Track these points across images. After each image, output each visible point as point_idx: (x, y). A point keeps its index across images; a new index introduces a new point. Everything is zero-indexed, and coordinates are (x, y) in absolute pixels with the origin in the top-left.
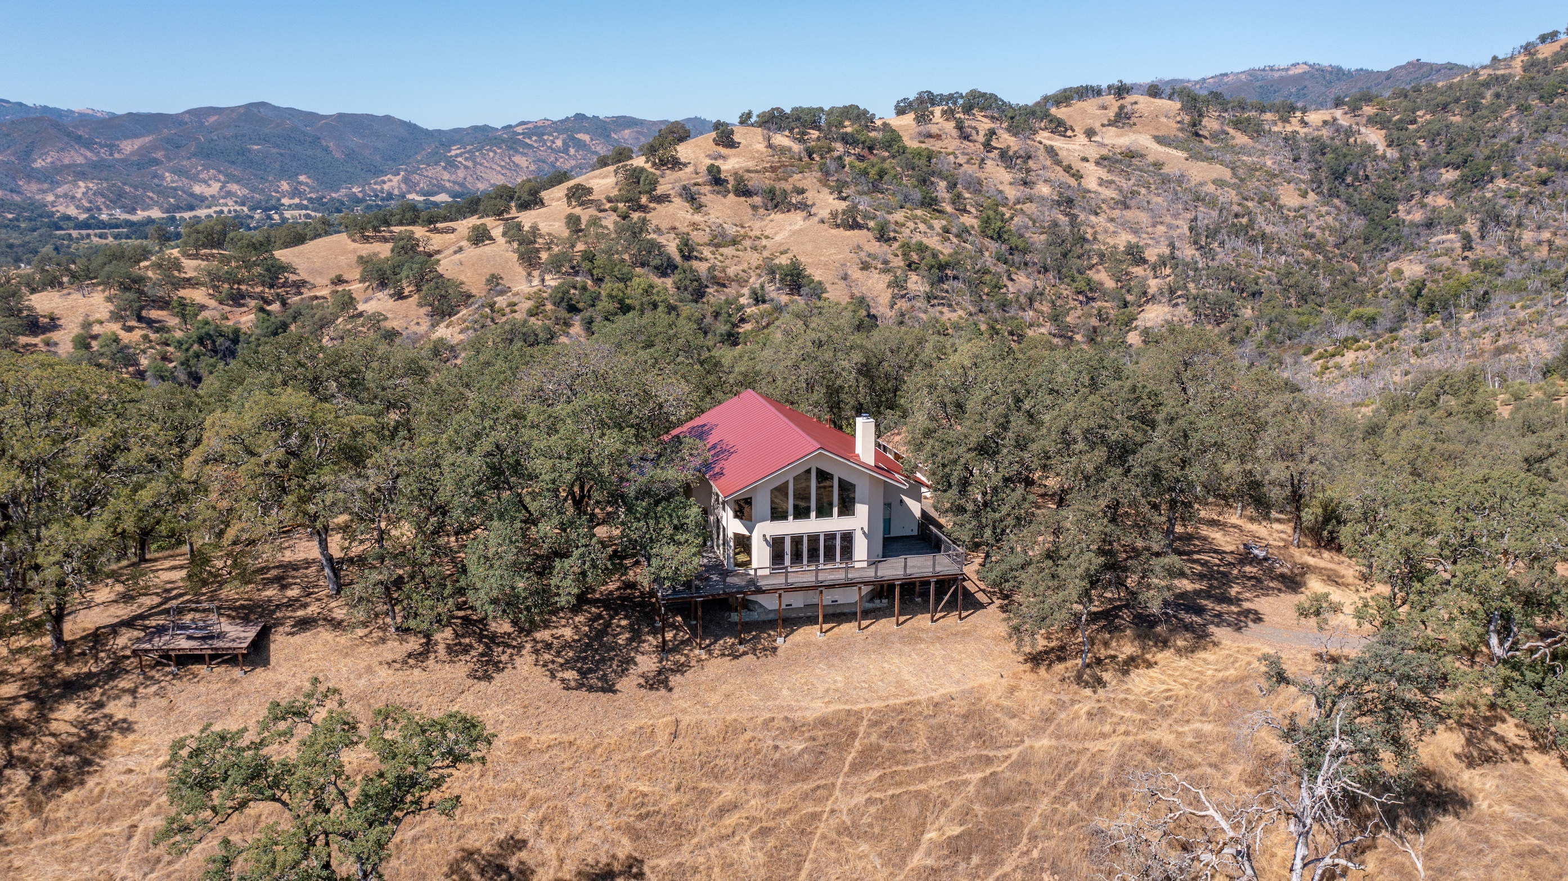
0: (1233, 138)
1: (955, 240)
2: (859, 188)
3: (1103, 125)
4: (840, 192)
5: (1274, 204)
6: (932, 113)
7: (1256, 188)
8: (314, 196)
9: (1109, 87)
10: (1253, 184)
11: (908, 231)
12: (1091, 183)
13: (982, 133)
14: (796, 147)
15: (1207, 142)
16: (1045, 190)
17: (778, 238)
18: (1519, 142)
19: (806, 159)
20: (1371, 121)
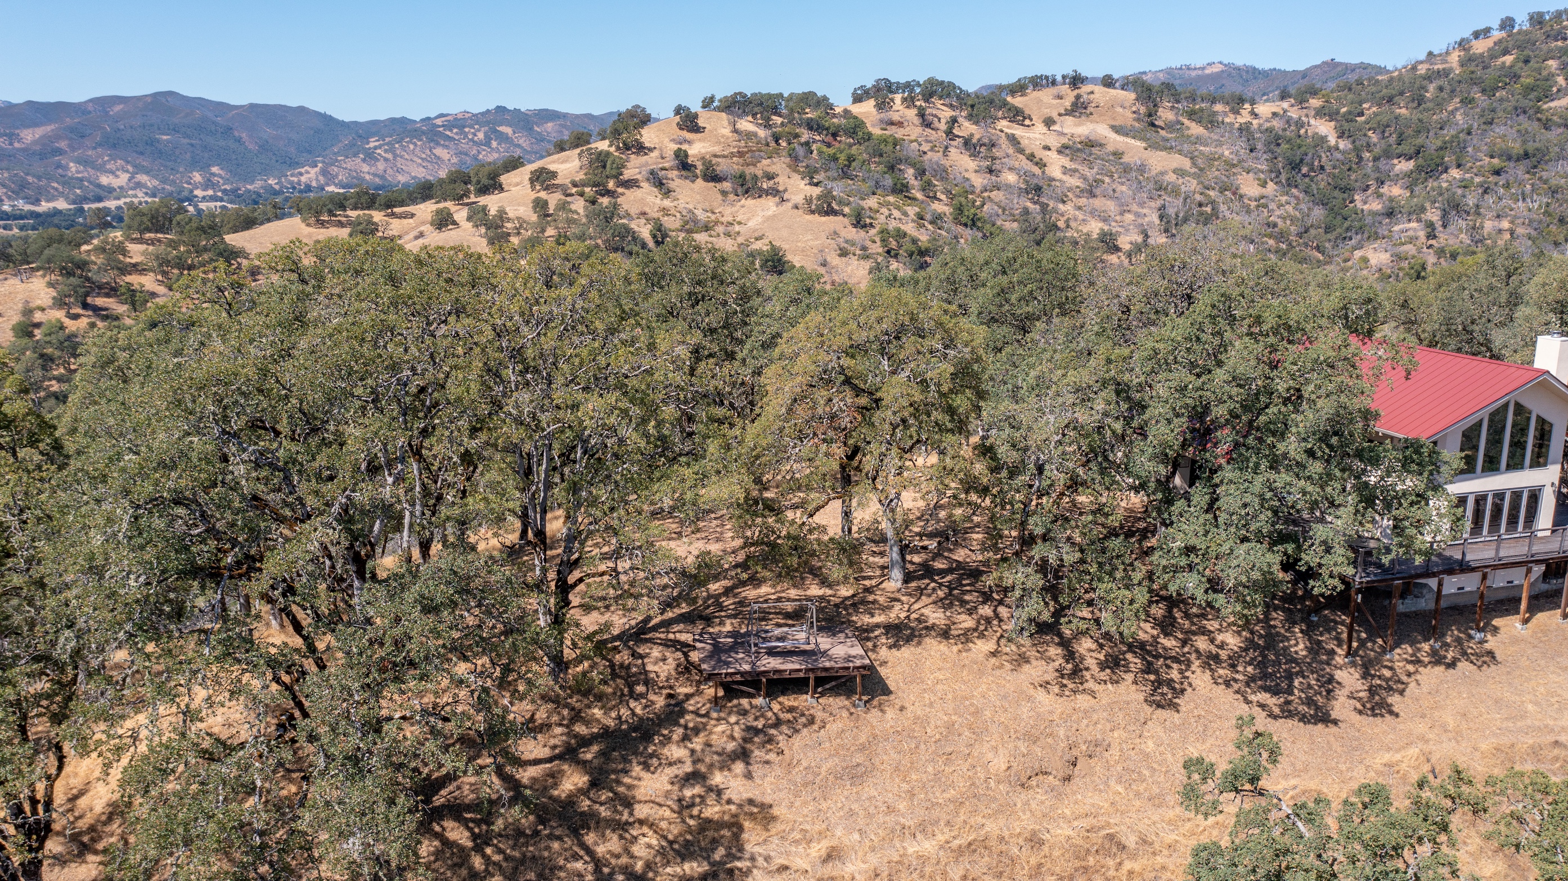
0: (1188, 128)
1: (930, 227)
2: (829, 174)
3: (1060, 115)
4: (812, 178)
5: (1234, 194)
6: (892, 100)
7: (1216, 178)
8: (228, 187)
9: (1064, 77)
10: (1212, 174)
11: (883, 217)
12: (1055, 170)
13: (943, 121)
14: (762, 133)
15: (1163, 133)
16: (1011, 178)
17: (750, 224)
18: (1469, 133)
19: (773, 144)
20: (1320, 113)
